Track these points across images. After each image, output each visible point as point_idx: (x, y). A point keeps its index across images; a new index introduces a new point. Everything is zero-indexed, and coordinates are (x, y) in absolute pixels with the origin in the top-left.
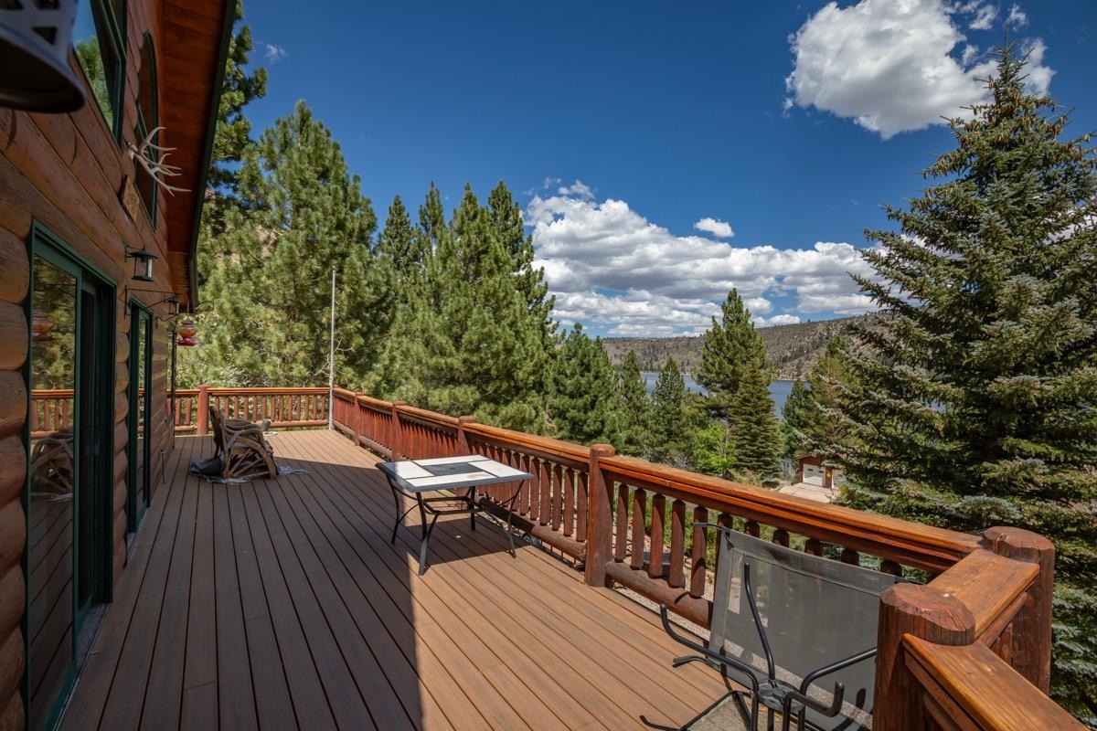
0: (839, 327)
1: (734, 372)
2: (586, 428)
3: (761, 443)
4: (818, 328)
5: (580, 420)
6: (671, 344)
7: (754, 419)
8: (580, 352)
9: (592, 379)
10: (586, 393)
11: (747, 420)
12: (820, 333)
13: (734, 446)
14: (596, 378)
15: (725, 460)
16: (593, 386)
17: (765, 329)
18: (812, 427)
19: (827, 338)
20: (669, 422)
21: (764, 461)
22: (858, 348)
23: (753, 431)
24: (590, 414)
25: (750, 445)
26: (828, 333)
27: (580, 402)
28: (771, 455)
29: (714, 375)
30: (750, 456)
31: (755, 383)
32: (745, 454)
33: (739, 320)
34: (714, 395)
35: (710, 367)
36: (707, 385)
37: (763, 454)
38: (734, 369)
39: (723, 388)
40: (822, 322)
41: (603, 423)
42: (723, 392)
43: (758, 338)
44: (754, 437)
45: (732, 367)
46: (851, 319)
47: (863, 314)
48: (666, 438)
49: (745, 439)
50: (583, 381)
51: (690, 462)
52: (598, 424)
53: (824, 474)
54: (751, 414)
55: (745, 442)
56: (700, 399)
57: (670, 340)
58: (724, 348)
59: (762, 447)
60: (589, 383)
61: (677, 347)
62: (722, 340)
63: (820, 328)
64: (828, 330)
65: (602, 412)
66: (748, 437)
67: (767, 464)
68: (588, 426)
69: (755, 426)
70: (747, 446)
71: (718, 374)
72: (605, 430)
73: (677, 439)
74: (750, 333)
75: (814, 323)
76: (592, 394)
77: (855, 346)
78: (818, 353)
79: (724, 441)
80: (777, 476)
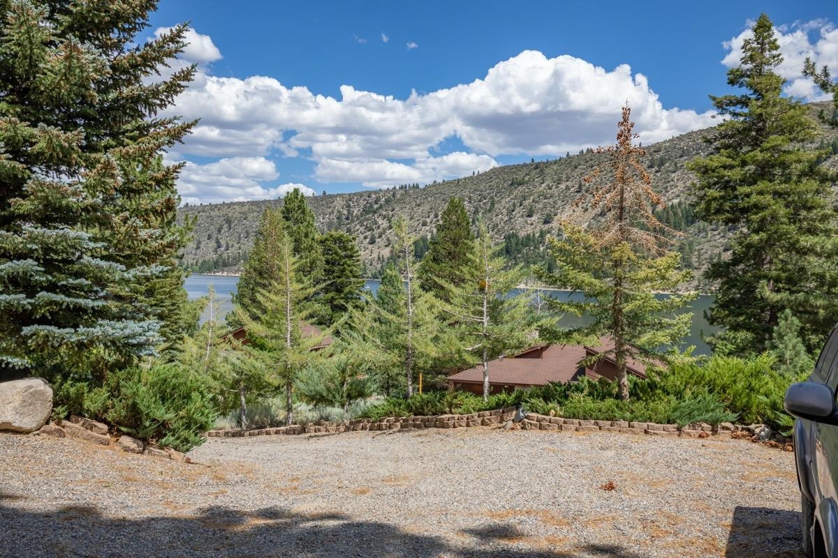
0: (363, 203)
4: (335, 203)
12: (339, 212)
17: (264, 202)
19: (347, 219)
22: (384, 232)
26: (349, 211)
40: (341, 195)
46: (376, 192)
47: (391, 187)
63: (339, 203)
64: (349, 206)
75: (331, 196)
77: (380, 230)
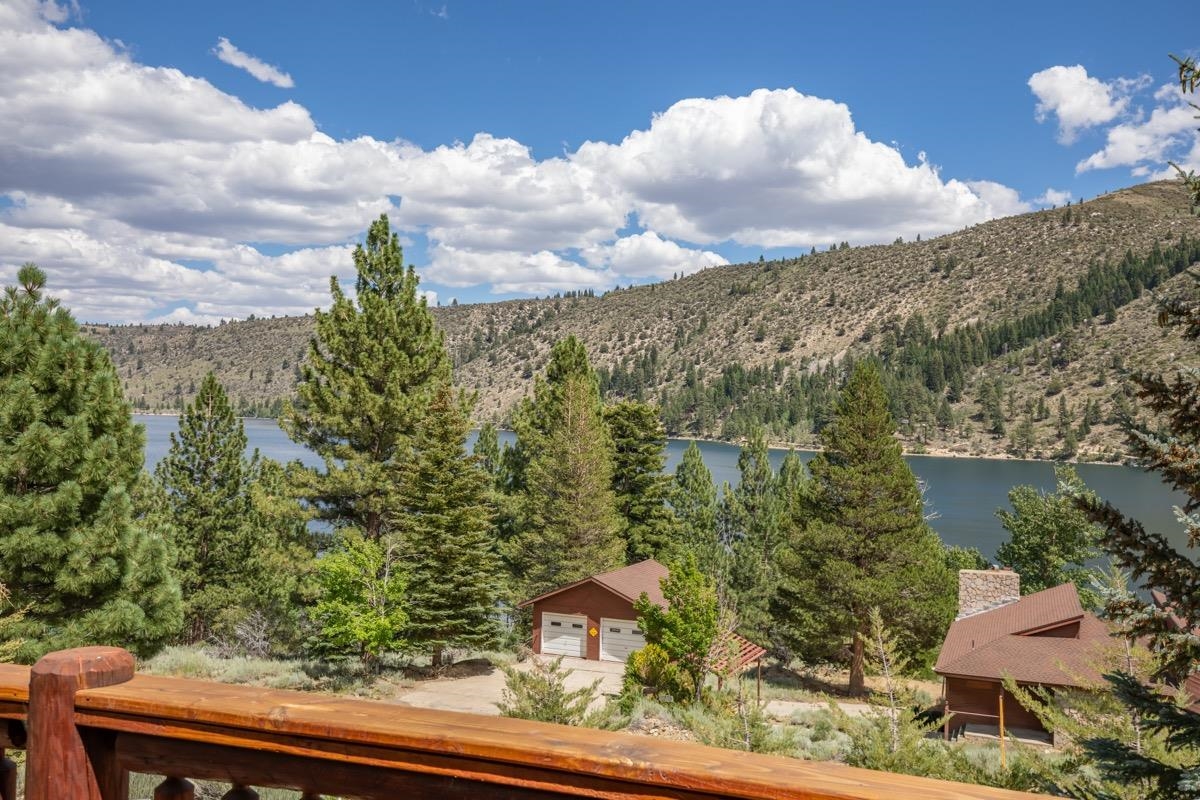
0: (511, 317)
1: (385, 410)
2: (64, 581)
3: (462, 574)
4: (471, 317)
5: (47, 556)
6: (148, 341)
7: (444, 519)
8: (43, 353)
9: (86, 433)
10: (65, 474)
11: (431, 522)
12: (477, 330)
13: (404, 585)
14: (97, 430)
15: (384, 622)
16: (89, 454)
18: (540, 530)
19: (489, 340)
20: (208, 536)
21: (468, 616)
23: (444, 547)
24: (77, 537)
25: (436, 582)
26: (491, 329)
27: (48, 503)
28: (484, 600)
29: (339, 418)
30: (438, 607)
31: (444, 438)
32: (428, 604)
33: (390, 291)
34: (339, 465)
35: (329, 398)
36: (316, 442)
37: (467, 599)
38: (387, 404)
39: (360, 449)
40: (480, 306)
41: (120, 558)
42: (359, 458)
43: (434, 335)
44: (446, 560)
45: (380, 400)
47: (552, 294)
48: (198, 580)
49: (427, 567)
50: (57, 440)
51: (276, 633)
52: (109, 564)
53: (583, 631)
54: (437, 509)
55: (427, 574)
56: (300, 477)
57: (146, 330)
58: (362, 356)
59: (466, 584)
60: (76, 443)
61: (165, 350)
62: (356, 334)
63: (477, 318)
64: (491, 322)
65: (121, 531)
66: (433, 563)
67: (475, 619)
68: (75, 572)
69: (449, 536)
70: (432, 585)
71: (348, 416)
72: (129, 579)
73: (228, 577)
74: (416, 322)
75: (465, 307)
76: (86, 479)
77: (538, 358)
78: (473, 371)
79: (380, 575)
80: (494, 647)
